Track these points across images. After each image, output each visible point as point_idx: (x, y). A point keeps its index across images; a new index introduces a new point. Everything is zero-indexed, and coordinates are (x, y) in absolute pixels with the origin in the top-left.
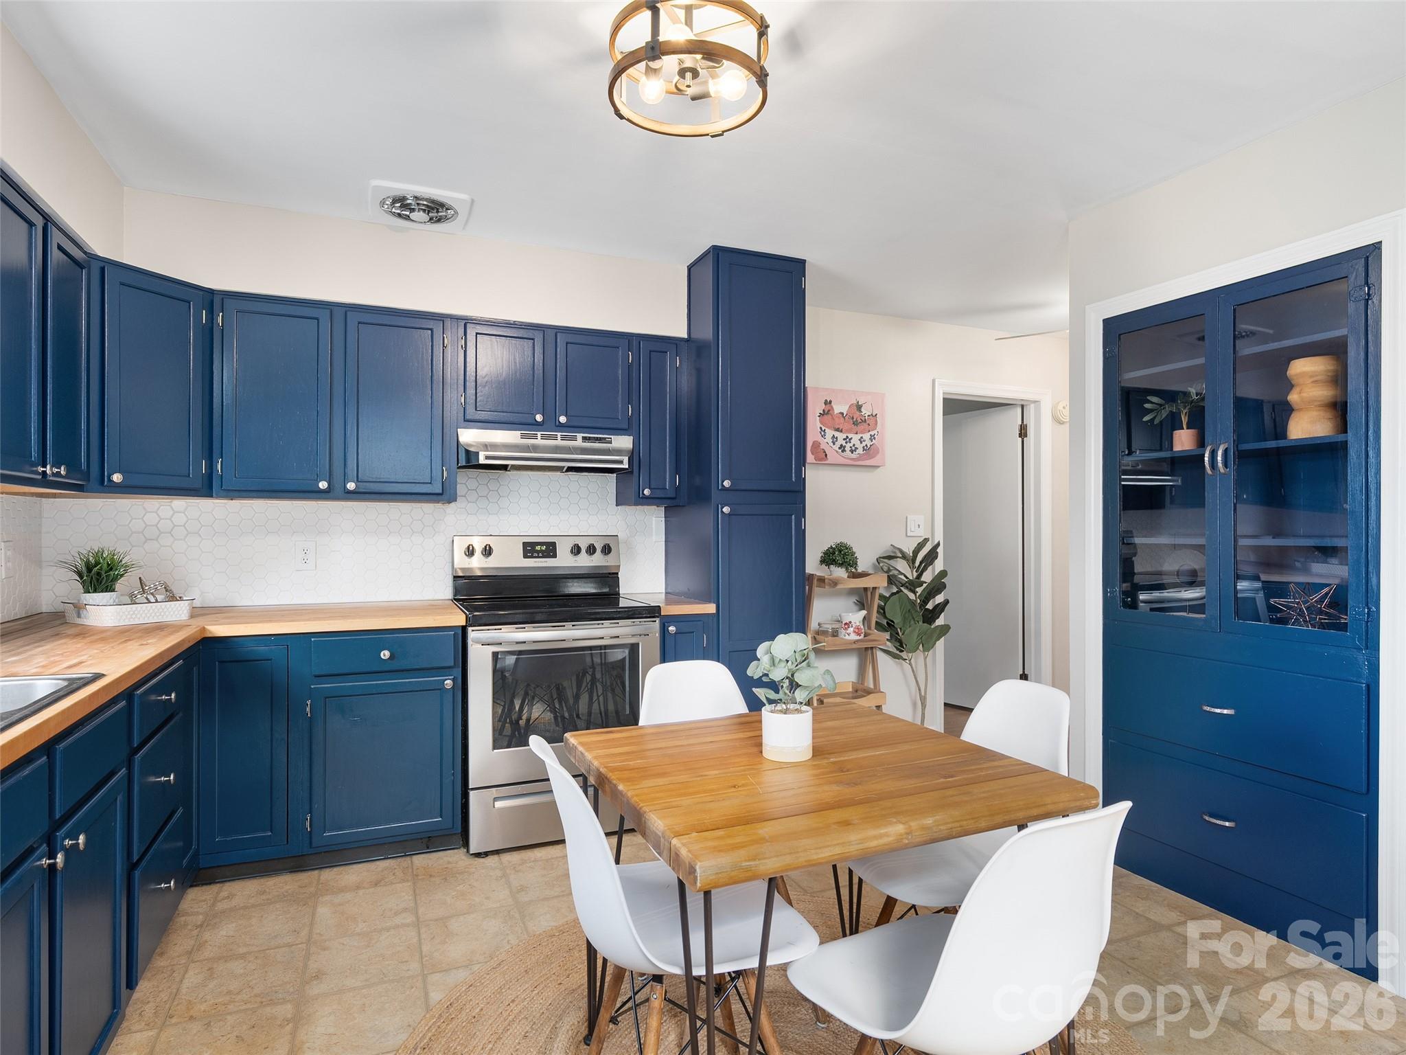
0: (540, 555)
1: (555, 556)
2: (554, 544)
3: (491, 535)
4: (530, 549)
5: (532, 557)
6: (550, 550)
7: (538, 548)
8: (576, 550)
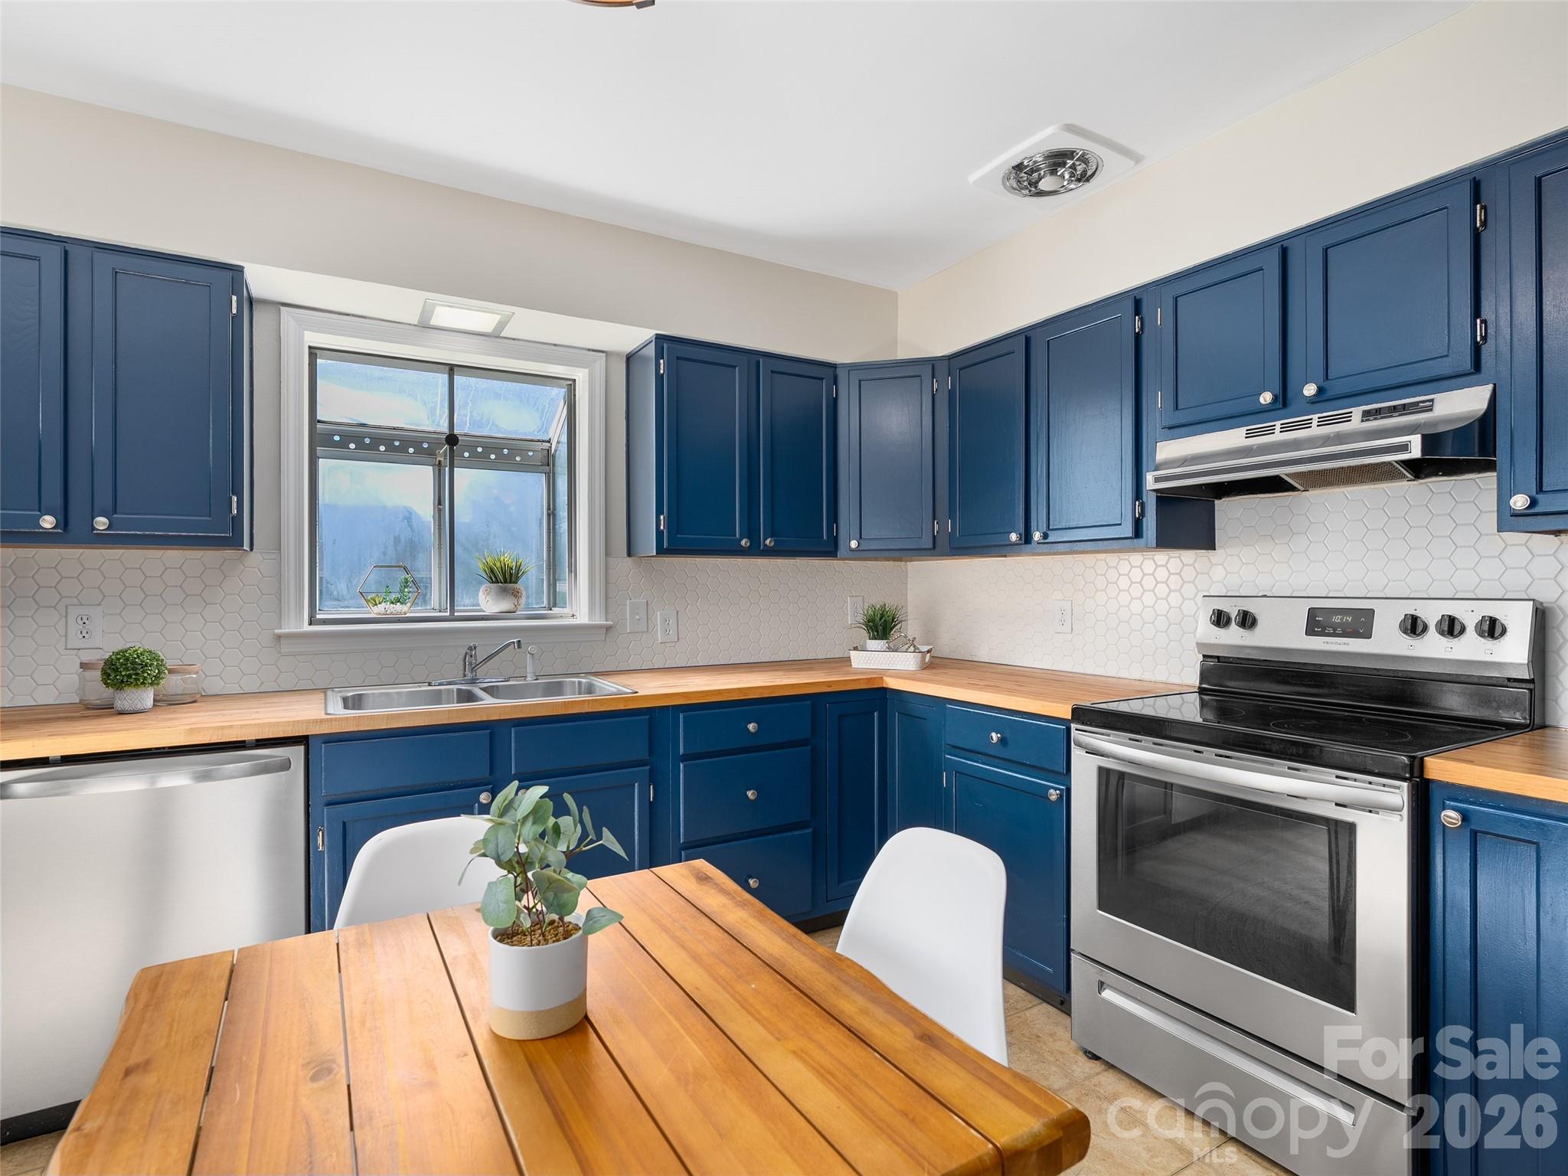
0: (1339, 631)
1: (1368, 635)
2: (1370, 613)
3: (1265, 596)
4: (1317, 623)
5: (1322, 634)
6: (1360, 623)
7: (1337, 619)
8: (1413, 626)
